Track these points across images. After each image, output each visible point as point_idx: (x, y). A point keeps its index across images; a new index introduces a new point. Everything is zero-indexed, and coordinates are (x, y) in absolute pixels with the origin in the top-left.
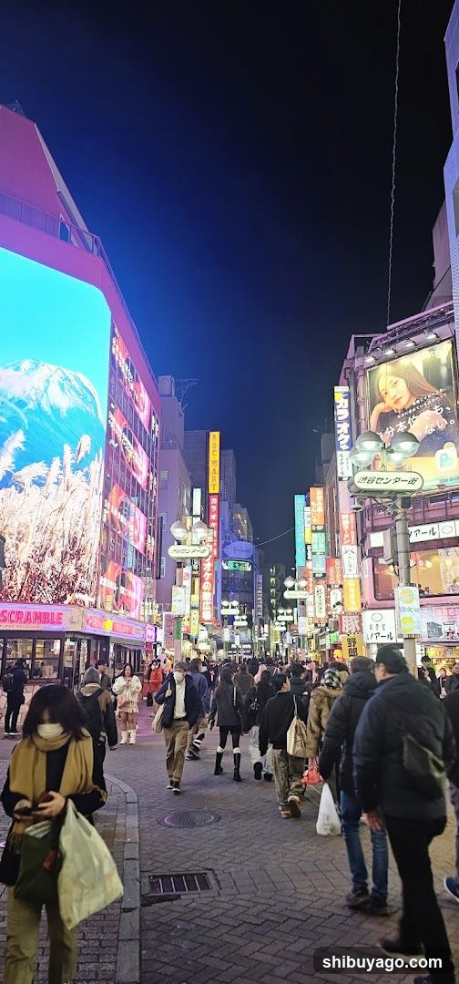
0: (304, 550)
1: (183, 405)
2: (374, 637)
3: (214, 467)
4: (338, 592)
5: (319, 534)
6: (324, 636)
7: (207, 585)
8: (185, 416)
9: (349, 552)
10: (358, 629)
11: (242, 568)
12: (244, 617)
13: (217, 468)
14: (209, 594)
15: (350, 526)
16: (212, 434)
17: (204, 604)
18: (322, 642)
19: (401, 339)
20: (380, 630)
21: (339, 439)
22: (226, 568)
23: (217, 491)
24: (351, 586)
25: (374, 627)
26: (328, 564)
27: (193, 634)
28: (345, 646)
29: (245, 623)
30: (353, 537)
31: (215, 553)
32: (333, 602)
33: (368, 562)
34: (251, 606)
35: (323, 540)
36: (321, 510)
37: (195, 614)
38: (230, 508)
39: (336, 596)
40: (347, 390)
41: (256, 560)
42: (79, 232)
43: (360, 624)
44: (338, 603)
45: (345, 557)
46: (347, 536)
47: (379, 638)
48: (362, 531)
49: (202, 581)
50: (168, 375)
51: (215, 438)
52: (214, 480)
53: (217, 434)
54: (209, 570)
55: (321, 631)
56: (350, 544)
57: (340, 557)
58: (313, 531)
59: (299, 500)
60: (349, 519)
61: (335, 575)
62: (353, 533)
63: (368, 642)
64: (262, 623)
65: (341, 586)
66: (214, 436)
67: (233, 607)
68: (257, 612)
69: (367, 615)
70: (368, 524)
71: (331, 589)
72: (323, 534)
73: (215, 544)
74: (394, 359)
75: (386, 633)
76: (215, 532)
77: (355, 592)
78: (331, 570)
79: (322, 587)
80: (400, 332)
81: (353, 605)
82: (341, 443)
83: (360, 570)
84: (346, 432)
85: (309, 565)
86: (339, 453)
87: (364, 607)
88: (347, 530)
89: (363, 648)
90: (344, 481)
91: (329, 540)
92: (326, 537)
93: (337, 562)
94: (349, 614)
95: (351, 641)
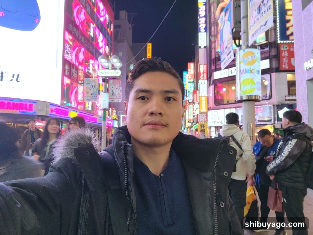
2: (213, 123)
4: (198, 105)
5: (191, 83)
6: (192, 127)
9: (203, 84)
10: (206, 120)
15: (204, 70)
20: (217, 120)
21: (200, 26)
24: (204, 100)
25: (213, 118)
26: (193, 93)
30: (205, 76)
33: (212, 87)
35: (193, 86)
36: (192, 72)
43: (207, 118)
45: (201, 86)
46: (202, 75)
47: (216, 123)
48: (210, 71)
53: (150, 44)
55: (192, 124)
56: (203, 79)
57: (199, 90)
58: (189, 82)
59: (185, 73)
60: (204, 67)
61: (196, 98)
62: (205, 74)
63: (211, 126)
66: (149, 45)
69: (210, 113)
70: (213, 67)
71: (195, 104)
72: (193, 84)
75: (219, 121)
77: (205, 103)
78: (195, 96)
81: (204, 110)
82: (201, 28)
83: (208, 92)
84: (204, 22)
86: (199, 34)
87: (209, 109)
88: (203, 73)
89: (208, 129)
90: (202, 48)
91: (196, 86)
92: (194, 85)
93: (198, 92)
94: (201, 113)
95: (202, 126)
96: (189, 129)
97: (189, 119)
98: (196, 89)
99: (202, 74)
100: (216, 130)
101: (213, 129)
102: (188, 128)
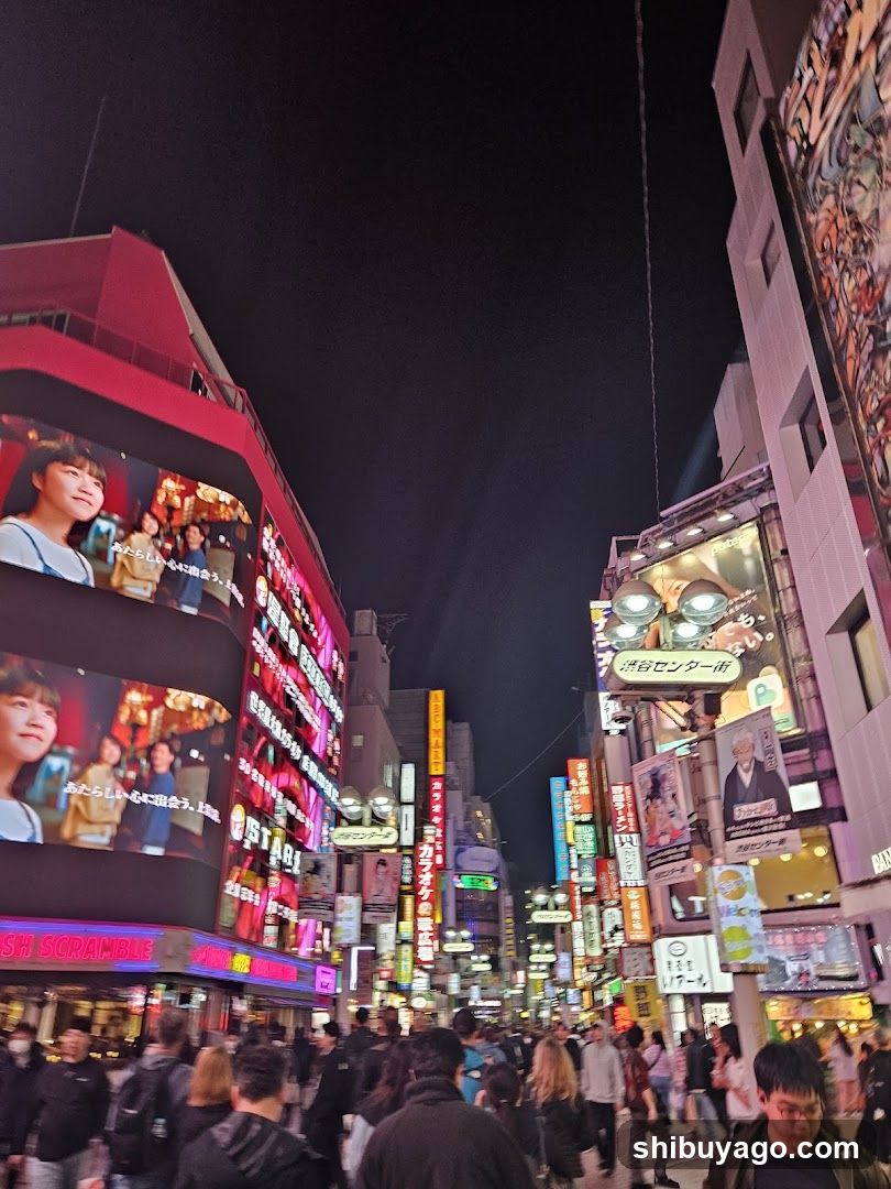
0: (566, 854)
1: (388, 649)
2: (676, 982)
3: (436, 739)
4: (616, 911)
5: (585, 826)
6: (599, 987)
7: (424, 908)
8: (391, 664)
9: (627, 845)
10: (650, 970)
11: (482, 886)
12: (485, 957)
13: (441, 741)
14: (429, 920)
15: (625, 802)
16: (433, 693)
17: (421, 935)
18: (598, 996)
19: (680, 528)
20: (684, 971)
21: (602, 673)
22: (460, 885)
23: (440, 772)
24: (634, 898)
25: (674, 965)
26: (599, 869)
27: (404, 982)
28: (630, 999)
29: (487, 967)
30: (631, 821)
31: (439, 860)
32: (608, 928)
34: (496, 941)
35: (591, 836)
36: (585, 791)
37: (407, 951)
38: (465, 800)
39: (613, 916)
40: (610, 606)
41: (503, 875)
42: (219, 385)
43: (652, 961)
44: (616, 929)
45: (620, 851)
46: (621, 819)
47: (684, 983)
49: (417, 900)
50: (367, 609)
51: (437, 699)
52: (437, 757)
53: (440, 694)
54: (428, 883)
55: (599, 977)
56: (627, 832)
57: (614, 857)
58: (575, 823)
59: (557, 783)
60: (623, 792)
61: (609, 886)
62: (630, 815)
63: (668, 991)
64: (515, 967)
65: (620, 903)
66: (436, 696)
67: (463, 940)
68: (507, 953)
69: (662, 946)
71: (606, 909)
72: (591, 828)
73: (439, 848)
74: (674, 554)
75: (694, 976)
76: (439, 831)
77: (640, 909)
78: (603, 878)
79: (593, 908)
80: (680, 518)
81: (639, 933)
85: (574, 877)
86: (603, 696)
87: (657, 932)
88: (625, 810)
89: (659, 1001)
90: (613, 736)
91: (600, 836)
92: (596, 832)
93: (610, 865)
94: (632, 944)
95: (640, 990)
96: (586, 995)
97: (586, 956)
98: (605, 854)
99: (620, 813)
100: (689, 1005)
101: (678, 1005)
102: (582, 990)
